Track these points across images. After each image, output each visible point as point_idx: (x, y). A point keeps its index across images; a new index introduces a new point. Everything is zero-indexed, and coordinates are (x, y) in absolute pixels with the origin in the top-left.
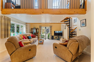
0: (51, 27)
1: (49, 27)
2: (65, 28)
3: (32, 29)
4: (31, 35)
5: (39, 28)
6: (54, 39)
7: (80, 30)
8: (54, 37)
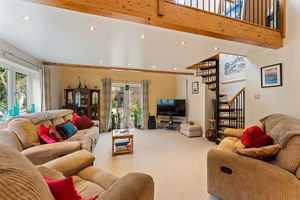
0: (146, 85)
1: (140, 85)
2: (196, 91)
3: (67, 91)
4: (71, 117)
5: (101, 88)
6: (159, 128)
7: (258, 97)
8: (158, 121)
